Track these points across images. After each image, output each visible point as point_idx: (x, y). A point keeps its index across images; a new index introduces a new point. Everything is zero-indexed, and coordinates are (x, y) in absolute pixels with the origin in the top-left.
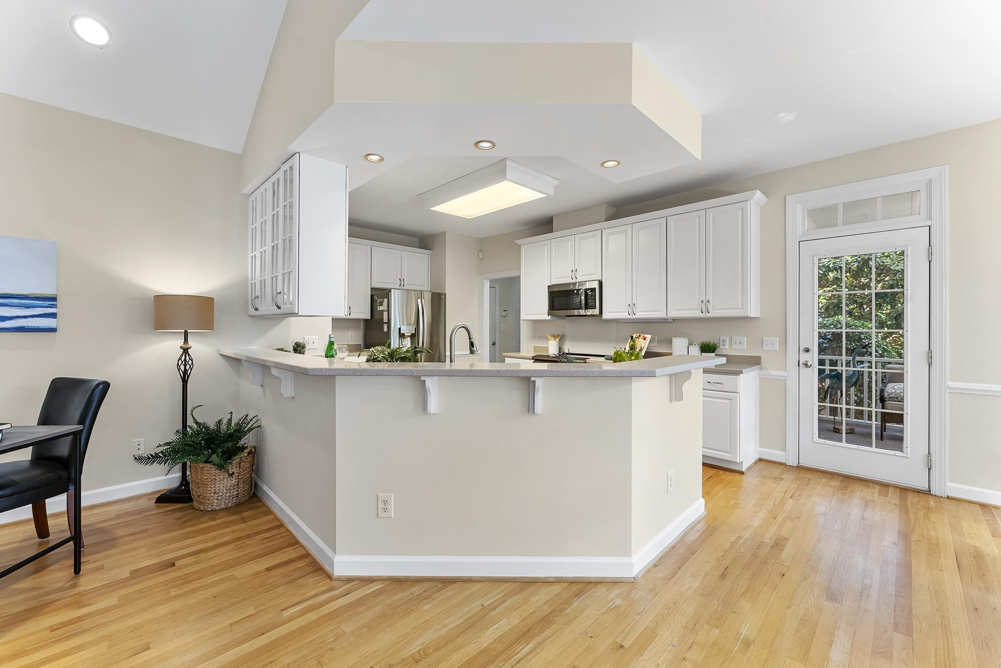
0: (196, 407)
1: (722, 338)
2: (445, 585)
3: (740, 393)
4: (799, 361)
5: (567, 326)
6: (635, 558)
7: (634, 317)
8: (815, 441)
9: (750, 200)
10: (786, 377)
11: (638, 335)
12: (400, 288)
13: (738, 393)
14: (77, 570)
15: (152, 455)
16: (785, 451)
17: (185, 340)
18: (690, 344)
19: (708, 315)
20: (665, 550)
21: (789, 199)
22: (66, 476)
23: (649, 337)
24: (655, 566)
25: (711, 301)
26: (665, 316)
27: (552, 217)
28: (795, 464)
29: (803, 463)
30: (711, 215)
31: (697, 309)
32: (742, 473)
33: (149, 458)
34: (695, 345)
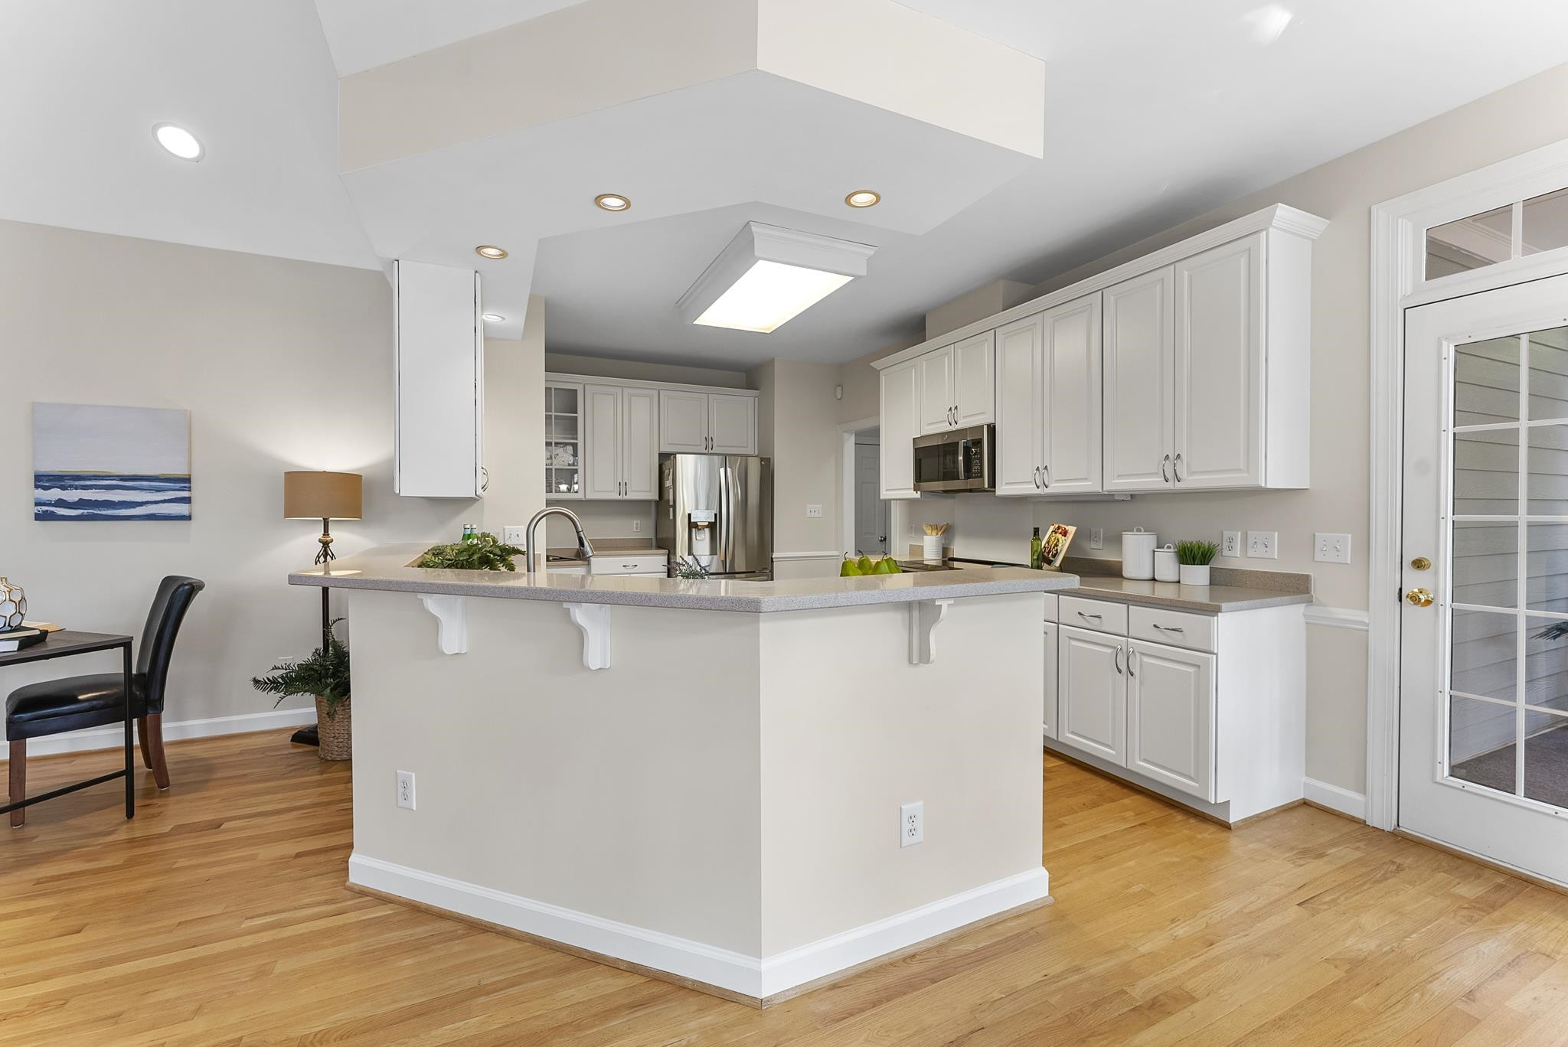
0: (336, 621)
1: (1227, 534)
2: (469, 933)
3: (1217, 654)
4: (1401, 589)
5: (956, 510)
6: (767, 964)
7: (1047, 491)
8: (1438, 779)
9: (1266, 229)
10: (1368, 625)
11: (1057, 526)
12: (706, 452)
13: (1213, 653)
14: (130, 814)
15: (268, 679)
16: (1365, 793)
17: (325, 532)
18: (1160, 546)
19: (1179, 486)
20: (882, 959)
21: (1379, 214)
22: (143, 696)
23: (1072, 530)
24: (834, 987)
25: (1184, 456)
26: (1097, 489)
27: (925, 316)
28: (1389, 826)
29: (1407, 827)
30: (1186, 273)
31: (1157, 473)
32: (1226, 826)
33: (266, 683)
34: (1169, 547)
